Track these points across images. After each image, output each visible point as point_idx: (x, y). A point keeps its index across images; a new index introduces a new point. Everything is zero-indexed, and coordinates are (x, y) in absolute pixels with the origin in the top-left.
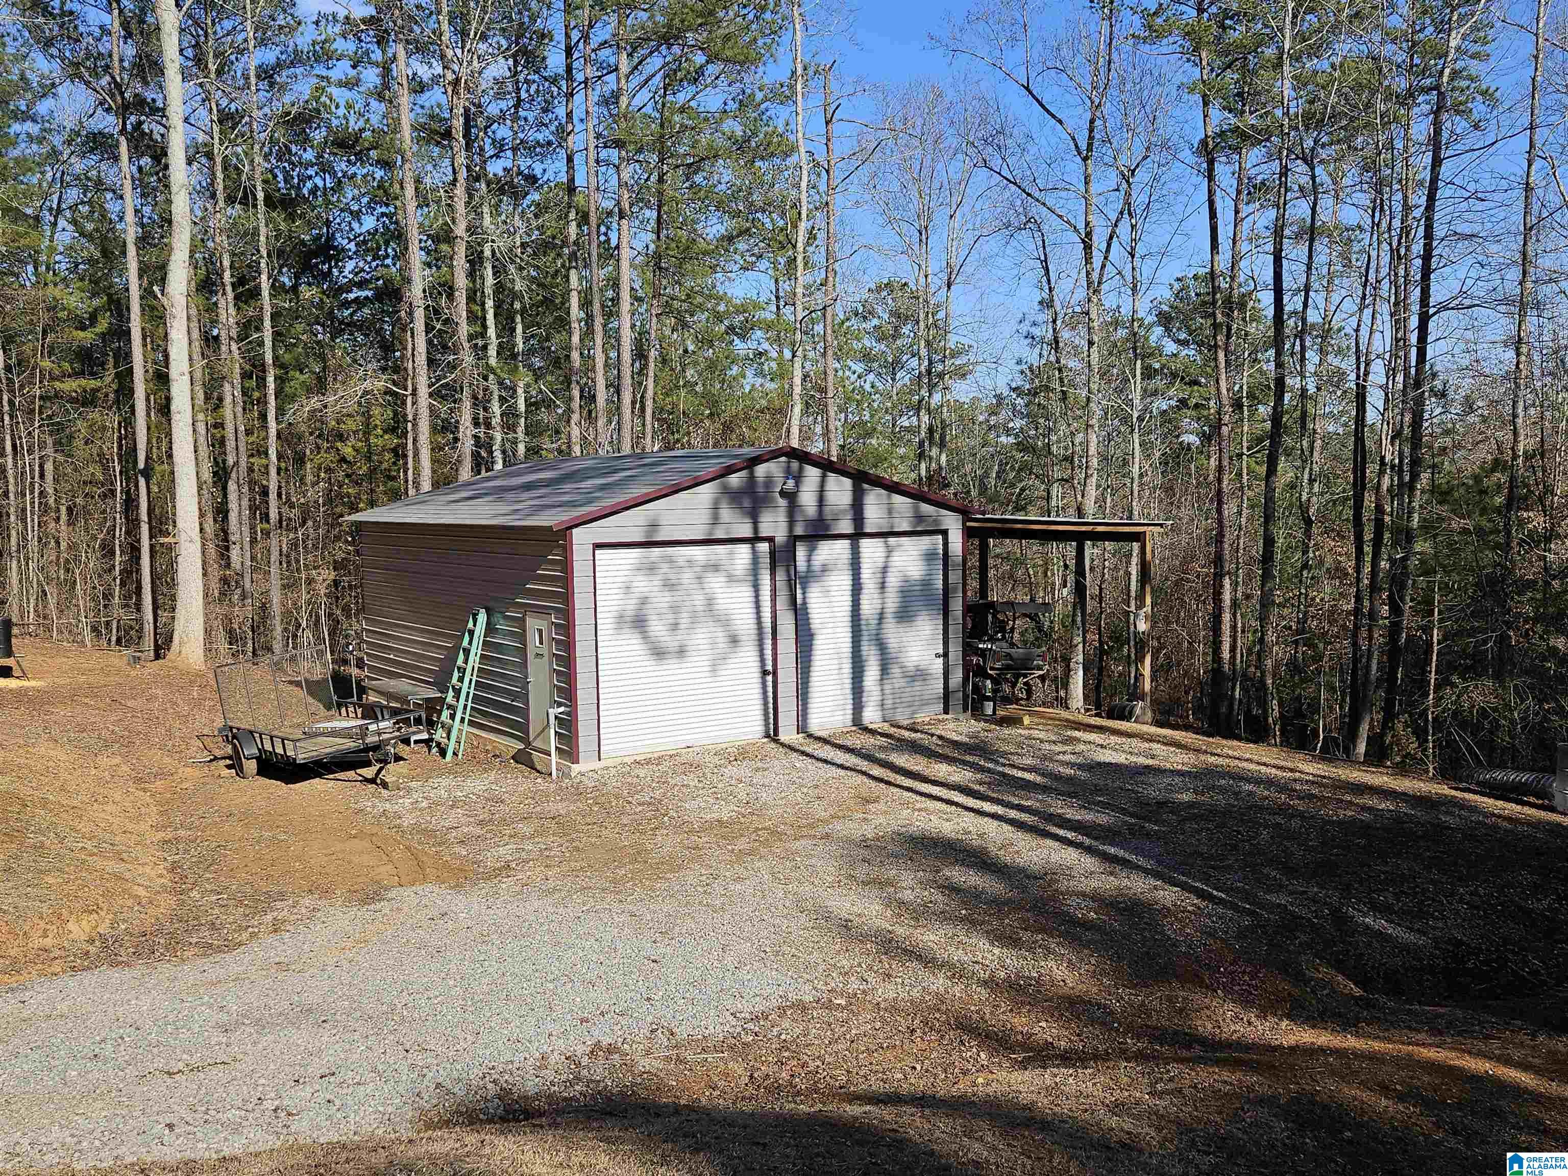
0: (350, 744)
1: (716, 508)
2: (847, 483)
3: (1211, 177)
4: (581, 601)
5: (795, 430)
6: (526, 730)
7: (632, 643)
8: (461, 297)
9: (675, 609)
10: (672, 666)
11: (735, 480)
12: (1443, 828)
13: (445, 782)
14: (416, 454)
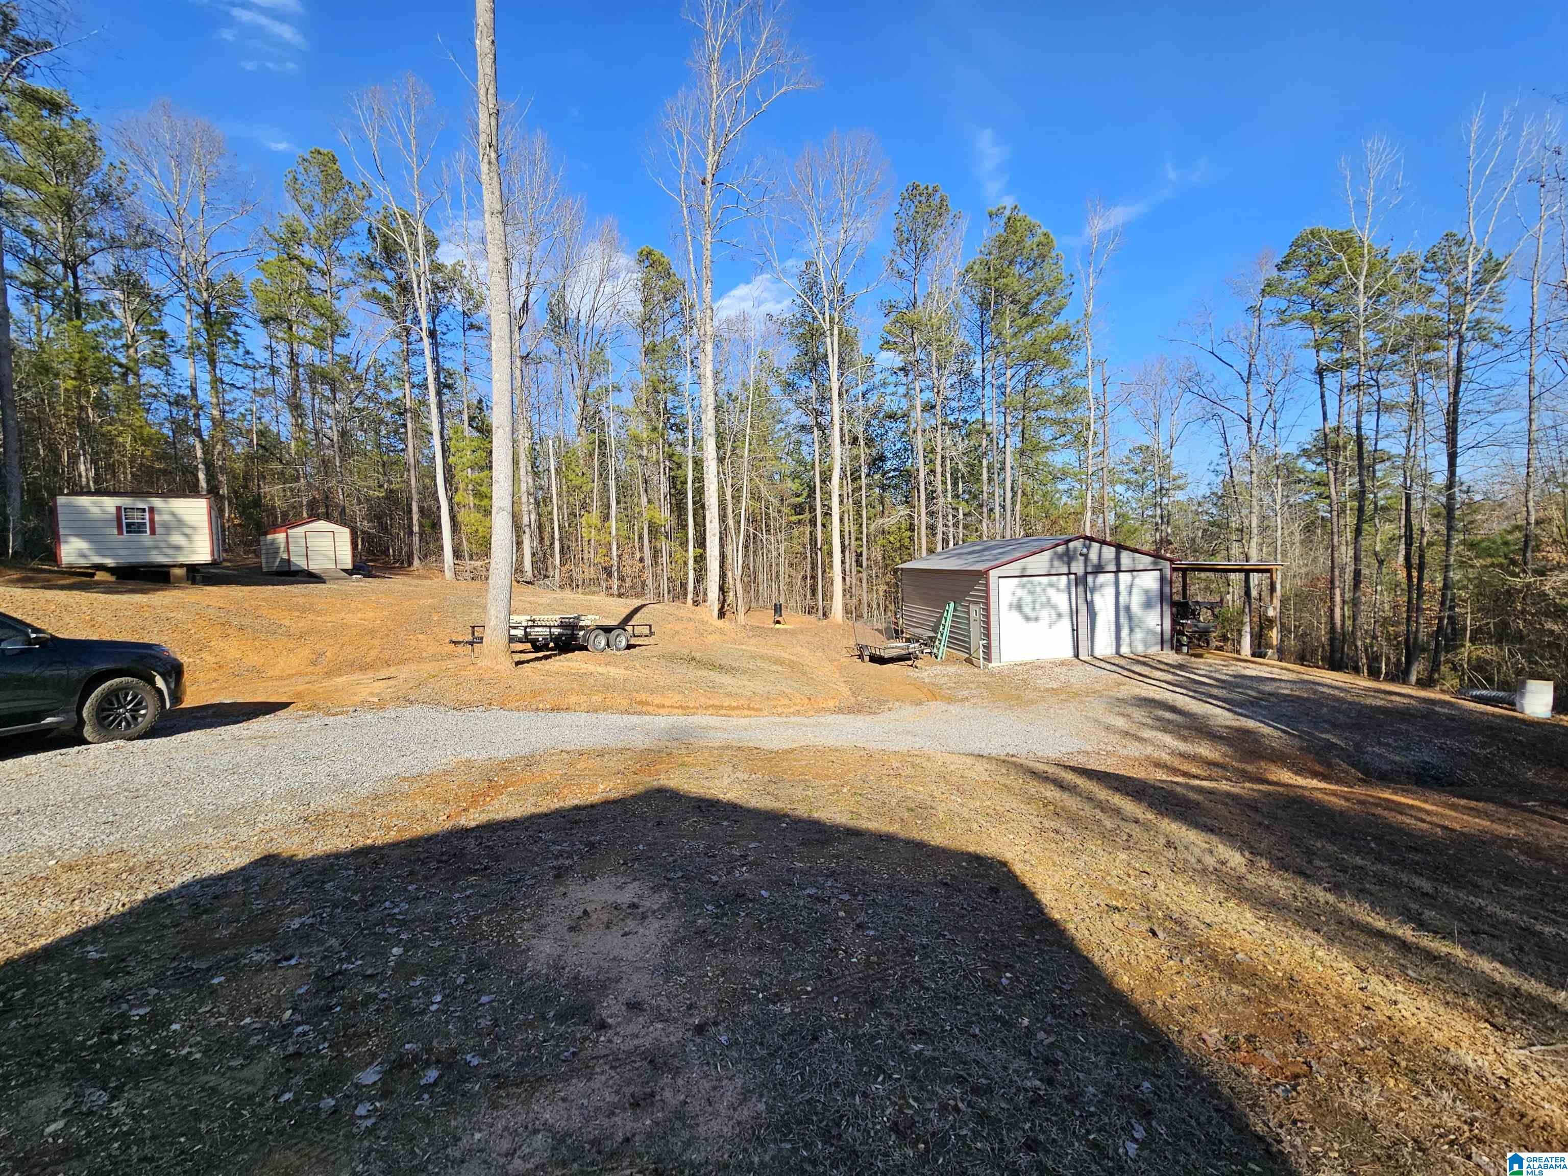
0: (903, 652)
1: (1052, 560)
2: (1113, 549)
3: (1322, 384)
4: (993, 599)
5: (1088, 524)
6: (969, 649)
7: (1015, 615)
8: (939, 476)
9: (1034, 602)
10: (1032, 624)
11: (1060, 549)
12: (1435, 713)
13: (939, 667)
14: (919, 539)
